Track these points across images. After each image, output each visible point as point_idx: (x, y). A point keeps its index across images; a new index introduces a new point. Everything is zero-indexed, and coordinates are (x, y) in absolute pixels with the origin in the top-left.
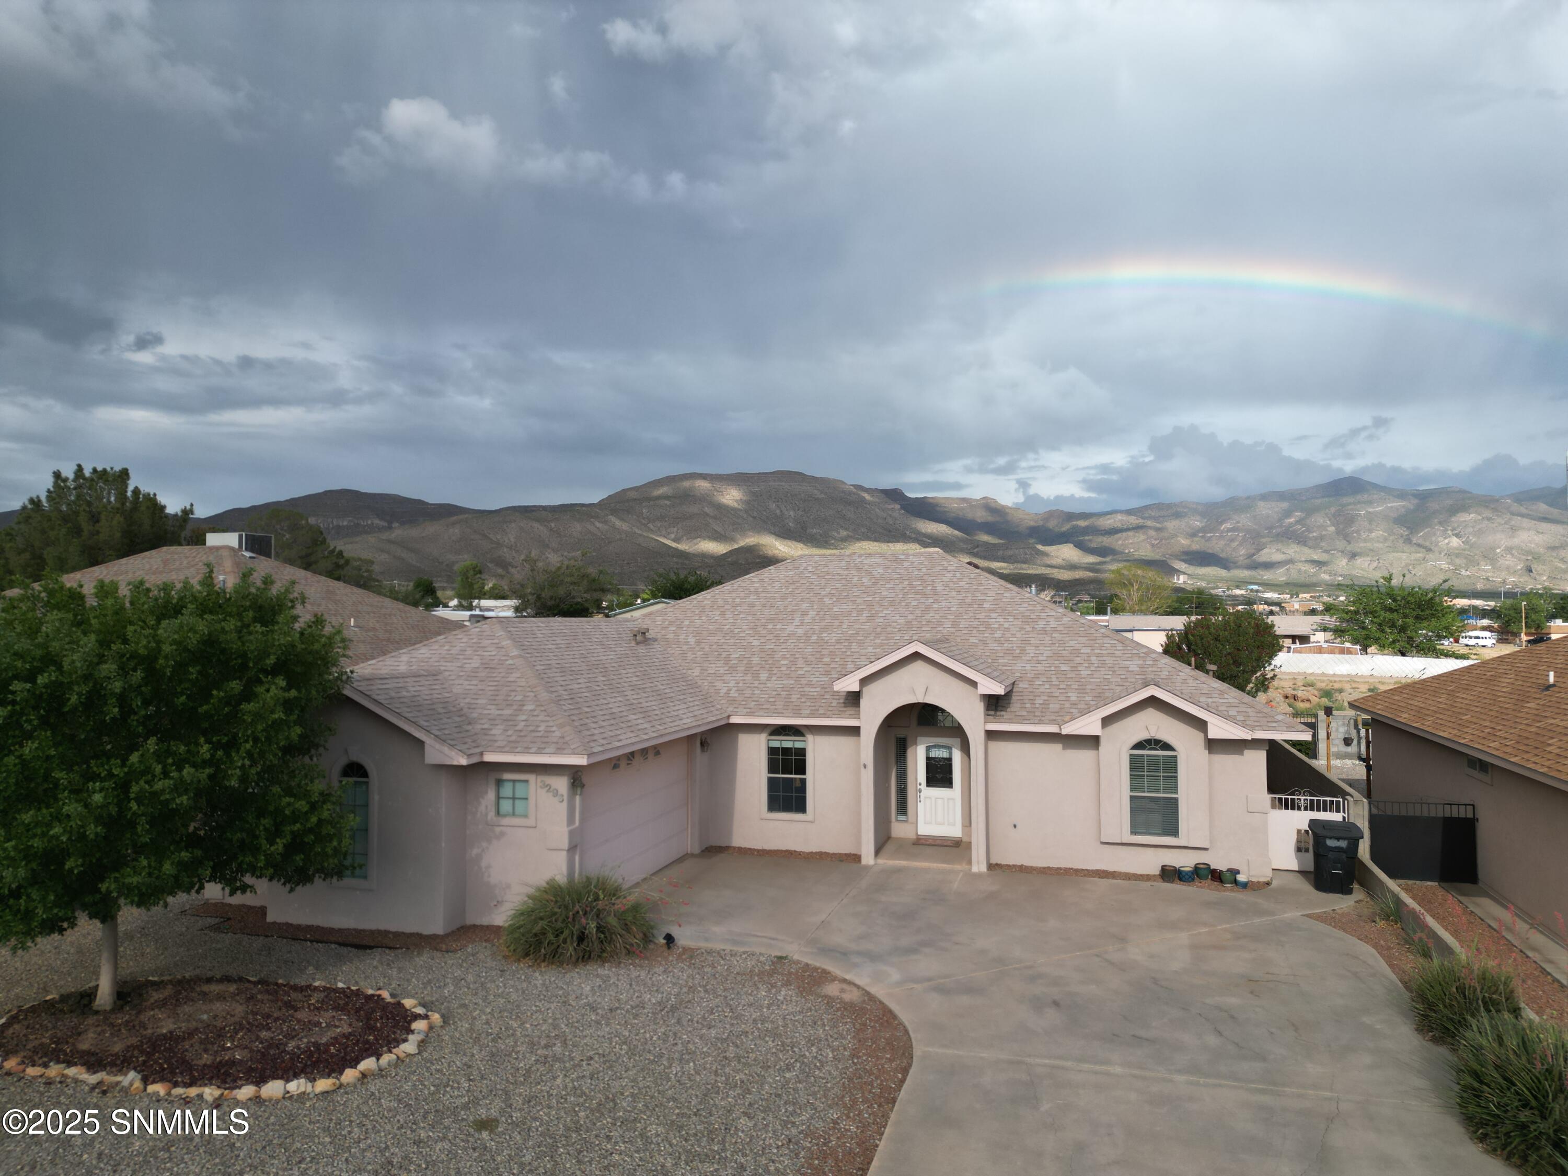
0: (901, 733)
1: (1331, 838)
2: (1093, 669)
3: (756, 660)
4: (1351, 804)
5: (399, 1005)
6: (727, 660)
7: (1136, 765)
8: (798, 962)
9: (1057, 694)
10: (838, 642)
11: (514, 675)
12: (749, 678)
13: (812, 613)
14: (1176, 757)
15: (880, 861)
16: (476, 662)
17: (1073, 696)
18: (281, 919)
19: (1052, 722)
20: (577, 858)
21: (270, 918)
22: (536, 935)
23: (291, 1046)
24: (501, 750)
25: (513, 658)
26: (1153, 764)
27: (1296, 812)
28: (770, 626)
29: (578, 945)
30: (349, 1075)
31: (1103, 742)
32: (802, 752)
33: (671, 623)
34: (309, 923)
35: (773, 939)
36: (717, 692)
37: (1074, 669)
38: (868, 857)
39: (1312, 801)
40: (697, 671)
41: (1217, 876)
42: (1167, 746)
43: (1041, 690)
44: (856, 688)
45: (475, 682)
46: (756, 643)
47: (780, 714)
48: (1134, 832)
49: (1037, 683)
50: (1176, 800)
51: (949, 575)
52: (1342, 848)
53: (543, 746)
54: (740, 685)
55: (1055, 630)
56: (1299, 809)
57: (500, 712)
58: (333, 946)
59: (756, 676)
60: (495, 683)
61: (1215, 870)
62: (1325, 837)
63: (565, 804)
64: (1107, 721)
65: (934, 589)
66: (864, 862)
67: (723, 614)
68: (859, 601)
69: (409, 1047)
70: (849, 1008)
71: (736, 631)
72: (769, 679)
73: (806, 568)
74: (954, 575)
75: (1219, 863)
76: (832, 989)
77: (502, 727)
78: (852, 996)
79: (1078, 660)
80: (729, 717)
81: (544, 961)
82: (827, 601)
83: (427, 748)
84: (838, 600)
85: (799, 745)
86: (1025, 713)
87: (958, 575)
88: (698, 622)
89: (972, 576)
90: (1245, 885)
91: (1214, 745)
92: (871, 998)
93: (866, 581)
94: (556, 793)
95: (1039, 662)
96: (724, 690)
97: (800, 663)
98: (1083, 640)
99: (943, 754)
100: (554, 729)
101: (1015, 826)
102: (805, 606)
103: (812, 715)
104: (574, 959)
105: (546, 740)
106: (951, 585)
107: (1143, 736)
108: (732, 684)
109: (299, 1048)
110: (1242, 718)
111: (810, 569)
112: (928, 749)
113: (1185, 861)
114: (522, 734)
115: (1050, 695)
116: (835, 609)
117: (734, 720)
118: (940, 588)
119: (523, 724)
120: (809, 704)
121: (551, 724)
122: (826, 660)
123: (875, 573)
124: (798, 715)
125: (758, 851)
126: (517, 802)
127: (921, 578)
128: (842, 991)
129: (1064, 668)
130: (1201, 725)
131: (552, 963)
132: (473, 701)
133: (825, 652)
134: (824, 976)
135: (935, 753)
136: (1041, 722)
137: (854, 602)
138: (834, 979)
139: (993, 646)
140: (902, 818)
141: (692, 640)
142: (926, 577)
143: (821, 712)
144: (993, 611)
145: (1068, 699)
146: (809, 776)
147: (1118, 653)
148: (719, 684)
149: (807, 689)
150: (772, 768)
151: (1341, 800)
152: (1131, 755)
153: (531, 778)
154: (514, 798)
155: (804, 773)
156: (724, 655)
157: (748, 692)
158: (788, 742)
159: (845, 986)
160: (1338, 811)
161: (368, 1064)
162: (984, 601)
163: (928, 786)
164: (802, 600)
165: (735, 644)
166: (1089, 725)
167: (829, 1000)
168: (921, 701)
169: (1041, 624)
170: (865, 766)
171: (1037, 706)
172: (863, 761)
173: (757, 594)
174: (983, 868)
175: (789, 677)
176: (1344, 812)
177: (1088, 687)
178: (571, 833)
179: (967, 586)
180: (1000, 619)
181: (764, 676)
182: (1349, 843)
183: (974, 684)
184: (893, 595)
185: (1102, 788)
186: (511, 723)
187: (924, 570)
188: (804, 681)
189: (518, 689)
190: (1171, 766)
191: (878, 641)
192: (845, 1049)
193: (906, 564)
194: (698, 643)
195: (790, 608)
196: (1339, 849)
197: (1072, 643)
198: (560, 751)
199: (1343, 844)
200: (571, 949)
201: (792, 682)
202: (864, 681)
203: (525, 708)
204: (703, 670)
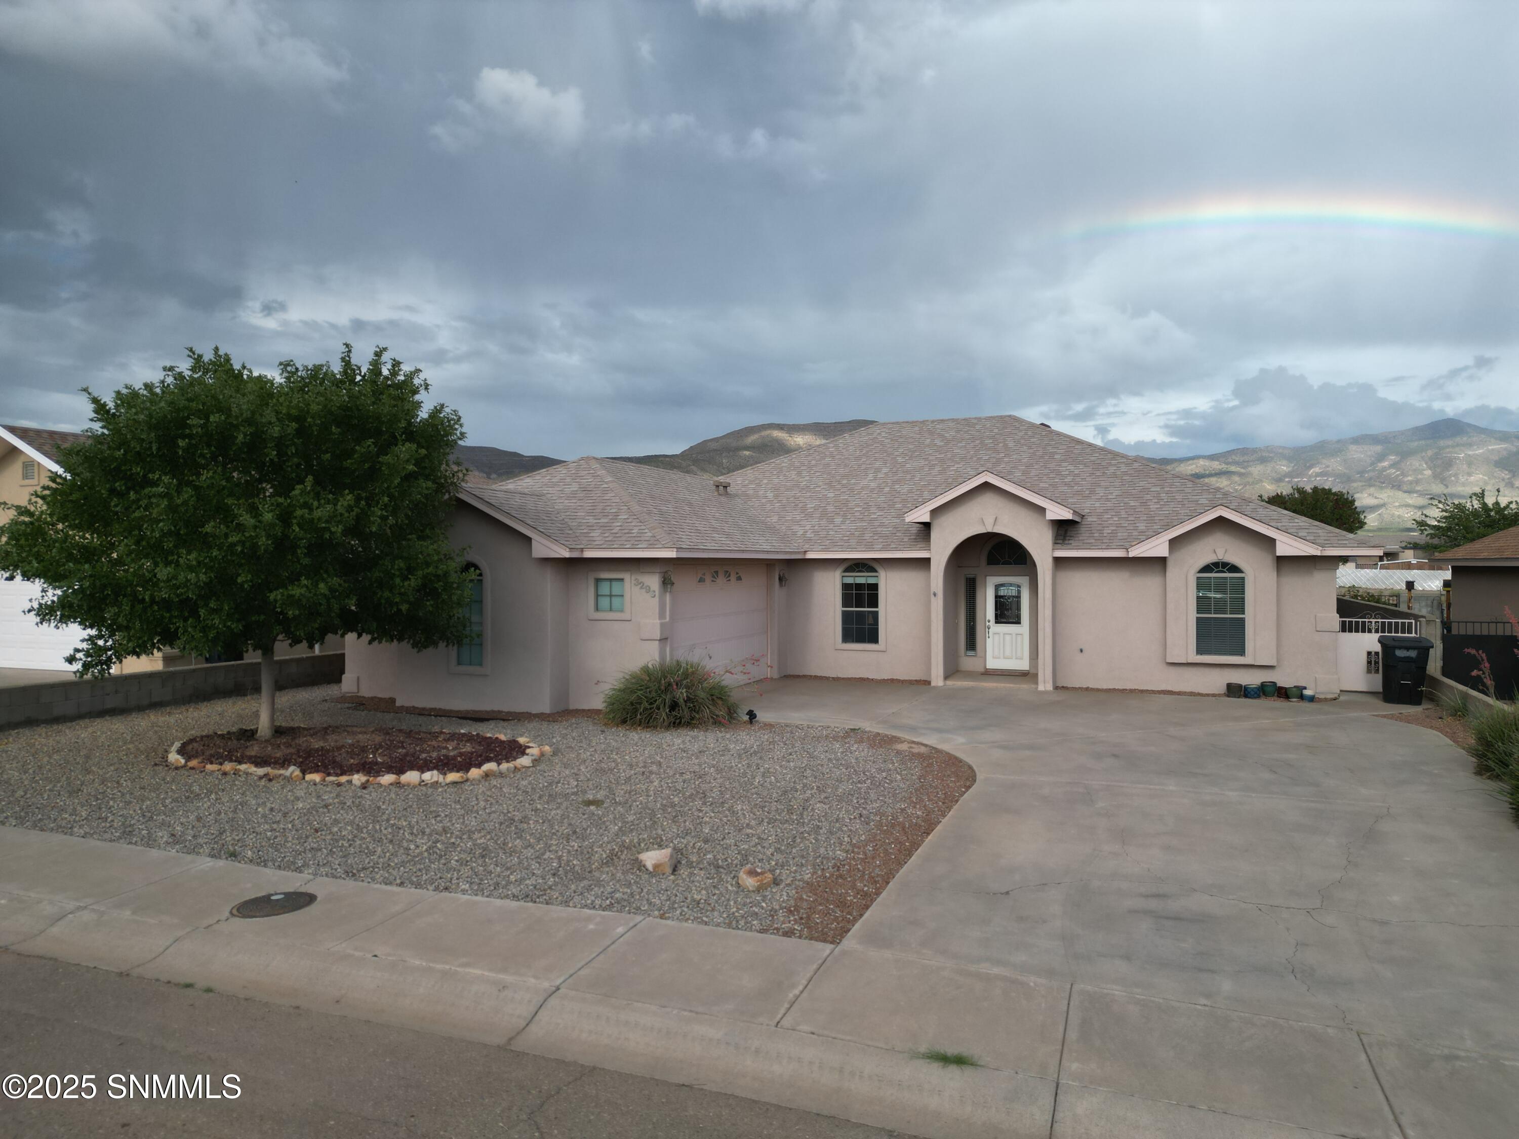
0: (971, 572)
1: (1400, 648)
2: (1161, 503)
3: (830, 508)
4: (1424, 623)
5: (515, 742)
6: (804, 510)
7: (1201, 585)
8: (870, 732)
9: (1126, 525)
10: (910, 491)
11: (609, 495)
12: (824, 522)
13: (885, 470)
14: (1243, 578)
15: (949, 683)
16: (575, 487)
17: (1142, 526)
18: (407, 704)
19: (1120, 546)
20: (668, 649)
21: (398, 704)
22: (632, 704)
23: (424, 756)
24: (599, 548)
25: (607, 483)
26: (1220, 586)
27: (1367, 635)
28: (845, 482)
29: (670, 711)
30: (474, 773)
31: (1170, 564)
32: (875, 587)
33: (751, 482)
34: (433, 706)
35: (847, 721)
36: (795, 533)
37: (1144, 504)
38: (937, 680)
39: (1384, 623)
40: (775, 519)
41: (1283, 693)
42: (1234, 569)
43: (1109, 522)
44: (926, 518)
45: (575, 501)
46: (831, 495)
47: (853, 550)
48: (1200, 651)
49: (1106, 516)
50: (1243, 620)
51: (1021, 434)
52: (1412, 658)
53: (636, 543)
54: (816, 528)
55: (1125, 473)
56: (1370, 631)
57: (597, 521)
58: (454, 719)
59: (831, 521)
60: (593, 501)
61: (1281, 688)
62: (1395, 648)
63: (657, 599)
64: (1174, 543)
65: (1006, 446)
66: (933, 684)
67: (799, 474)
68: (931, 458)
69: (524, 761)
70: (918, 755)
71: (813, 486)
72: (843, 522)
73: (879, 434)
74: (1025, 433)
75: (1286, 681)
76: (904, 747)
77: (600, 531)
78: (920, 750)
79: (1148, 497)
80: (805, 552)
81: (639, 725)
82: (900, 460)
83: (533, 542)
84: (911, 458)
85: (871, 581)
86: (1093, 541)
87: (1030, 433)
88: (776, 481)
89: (1044, 433)
90: (1312, 699)
91: (1283, 562)
92: (937, 750)
93: (938, 442)
94: (648, 590)
95: (1108, 500)
96: (801, 532)
97: (874, 509)
98: (1153, 481)
99: (1012, 591)
100: (646, 531)
101: (1081, 651)
102: (878, 464)
103: (884, 549)
104: (666, 724)
105: (639, 539)
106: (1023, 441)
107: (1210, 558)
108: (808, 527)
109: (431, 757)
110: (1312, 538)
111: (883, 434)
112: (997, 587)
113: (1252, 678)
114: (617, 535)
115: (1119, 526)
116: (908, 466)
117: (811, 556)
118: (1010, 445)
119: (618, 528)
120: (881, 540)
121: (643, 527)
122: (898, 506)
123: (947, 435)
124: (871, 549)
125: (833, 678)
126: (614, 599)
127: (992, 438)
128: (911, 747)
129: (1132, 503)
130: (1270, 542)
131: (647, 727)
132: (573, 514)
133: (898, 500)
134: (895, 740)
135: (1002, 592)
136: (1108, 548)
137: (926, 459)
138: (905, 741)
140: (971, 653)
141: (770, 495)
142: (997, 437)
143: (893, 544)
144: (1063, 461)
145: (1136, 528)
146: (881, 609)
147: (1187, 490)
148: (796, 528)
149: (880, 529)
150: (846, 601)
151: (1413, 621)
152: (1198, 578)
153: (626, 576)
154: (611, 596)
155: (877, 606)
156: (801, 505)
157: (823, 534)
158: (861, 579)
159: (913, 745)
160: (1410, 632)
161: (490, 766)
162: (1054, 454)
163: (996, 623)
164: (875, 460)
165: (810, 497)
166: (1158, 547)
167: (898, 752)
168: (990, 530)
169: (1112, 469)
170: (935, 595)
171: (1105, 535)
172: (933, 589)
173: (833, 457)
174: (1049, 687)
175: (862, 520)
176: (1416, 633)
177: (1156, 518)
178: (662, 625)
179: (1037, 443)
180: (1071, 468)
181: (838, 520)
182: (1419, 654)
183: (1042, 510)
184: (964, 452)
185: (1168, 611)
186: (607, 528)
187: (996, 431)
188: (876, 523)
189: (613, 504)
190: (1240, 586)
192: (912, 775)
193: (978, 427)
194: (776, 496)
195: (864, 466)
196: (1408, 660)
197: (1142, 484)
198: (651, 547)
199: (1413, 654)
200: (664, 714)
201: (866, 524)
202: (935, 512)
203: (620, 517)
204: (781, 517)
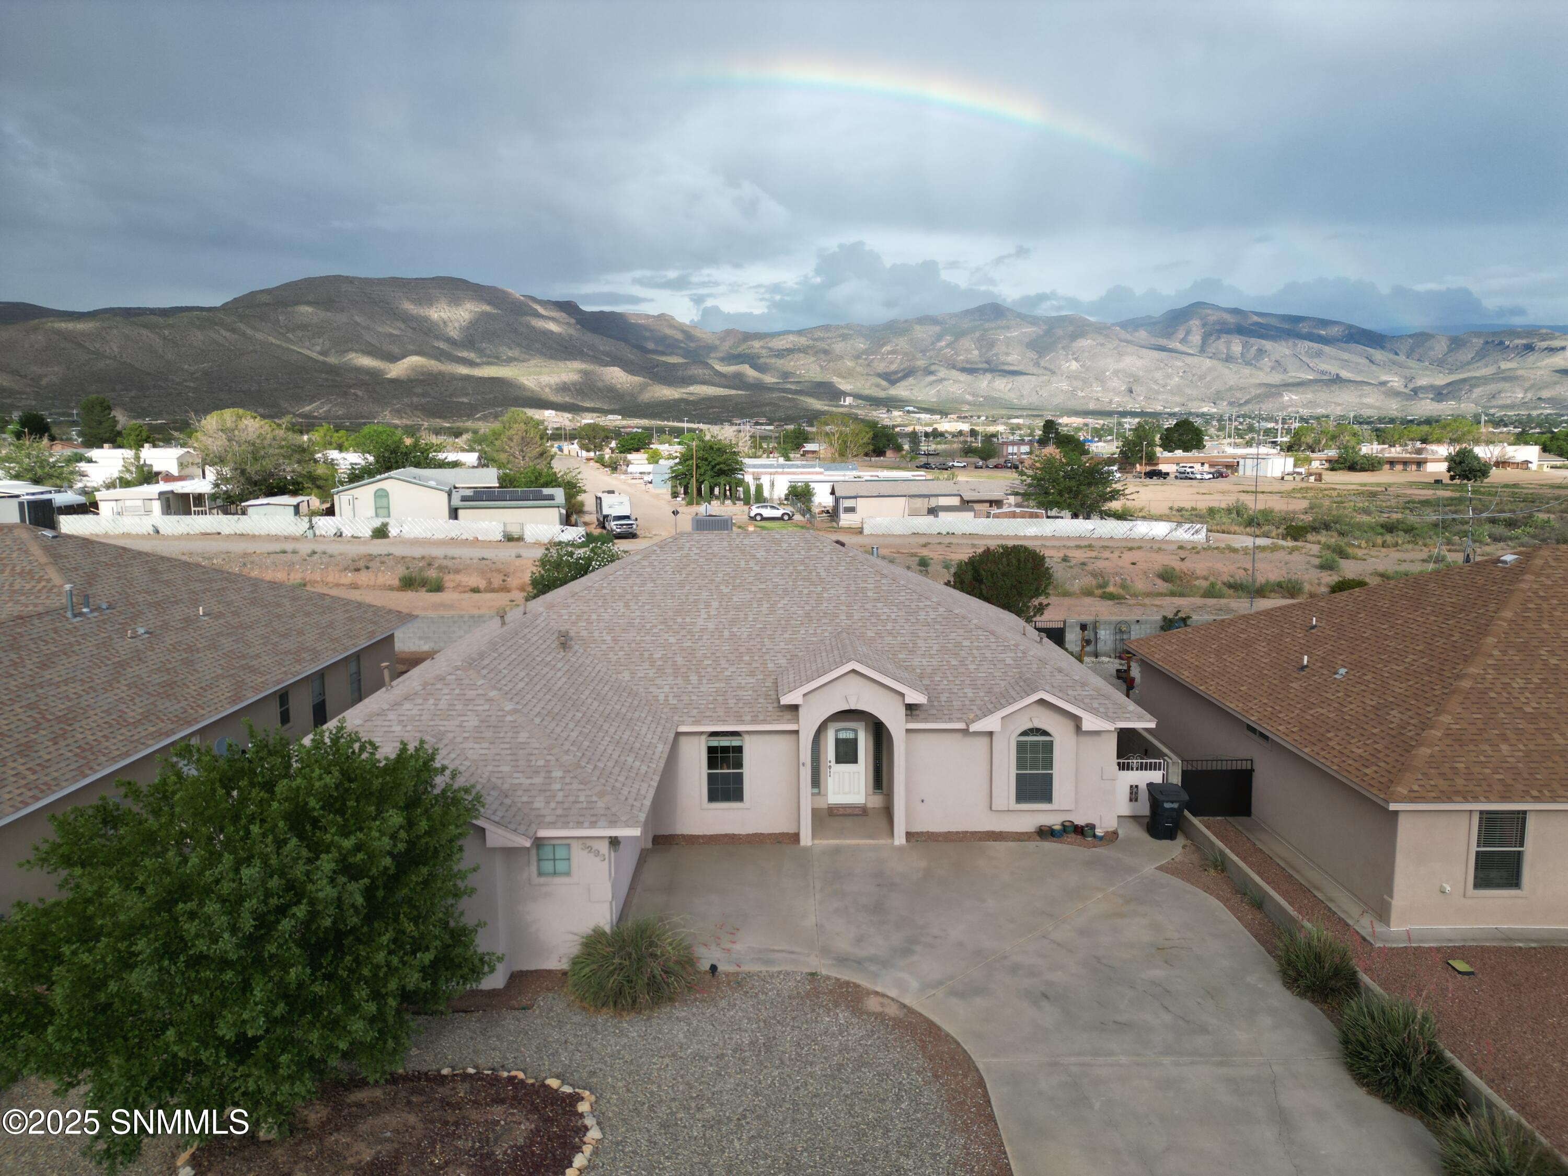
2: (977, 662)
3: (679, 660)
4: (1168, 763)
5: (545, 1086)
6: (653, 663)
7: (1021, 747)
8: (828, 978)
9: (956, 690)
10: (750, 637)
11: (522, 734)
12: (680, 681)
13: (715, 604)
14: (1052, 741)
15: (816, 842)
17: (970, 692)
19: (960, 720)
24: (552, 825)
26: (1035, 745)
27: (1135, 772)
28: (679, 620)
31: (998, 735)
32: (739, 749)
35: (792, 952)
36: (656, 698)
37: (963, 662)
38: (806, 839)
39: (1142, 763)
40: (626, 676)
41: (1079, 831)
42: (1045, 733)
43: (943, 687)
44: (800, 701)
46: (672, 640)
47: (724, 722)
48: (1018, 802)
49: (937, 679)
50: (1051, 775)
51: (827, 558)
53: (594, 819)
54: (675, 690)
55: (935, 621)
56: (1133, 769)
57: (529, 781)
59: (687, 679)
60: (508, 746)
61: (1078, 826)
62: (1159, 798)
63: (606, 862)
65: (818, 574)
66: (803, 841)
67: (627, 605)
68: (754, 589)
69: (594, 1133)
70: (897, 1023)
71: (648, 626)
72: (700, 682)
73: (690, 549)
75: (1080, 821)
76: (873, 1004)
77: (542, 799)
78: (892, 1010)
79: (963, 653)
80: (677, 727)
82: (725, 590)
83: (488, 834)
84: (734, 587)
85: (736, 745)
86: (935, 712)
90: (1101, 838)
92: (910, 1011)
94: (597, 853)
95: (931, 656)
96: (661, 697)
97: (723, 662)
98: (961, 631)
99: (850, 735)
100: (594, 799)
101: (923, 801)
103: (754, 721)
105: (594, 812)
108: (666, 689)
110: (1103, 711)
112: (837, 731)
113: (1054, 821)
114: (566, 806)
116: (735, 599)
117: (683, 729)
118: (823, 574)
119: (560, 794)
120: (747, 709)
121: (589, 793)
123: (758, 555)
124: (742, 722)
125: (700, 836)
126: (558, 862)
127: (802, 562)
128: (882, 1004)
129: (954, 662)
130: (1076, 718)
132: (496, 769)
133: (742, 649)
134: (859, 991)
135: (842, 735)
136: (950, 720)
138: (869, 993)
139: (888, 639)
140: (816, 791)
141: (608, 638)
142: (807, 561)
143: (761, 718)
144: (877, 600)
145: (966, 695)
146: (746, 770)
148: (654, 690)
149: (739, 693)
150: (711, 764)
151: (1161, 761)
152: (1018, 741)
153: (573, 841)
154: (554, 860)
155: (741, 767)
156: (646, 654)
157: (685, 699)
158: (725, 742)
159: (881, 999)
160: (1160, 771)
161: (579, 1160)
162: (866, 589)
163: (837, 763)
165: (653, 642)
166: (989, 724)
167: (880, 1017)
168: (856, 708)
169: (923, 614)
170: (803, 765)
171: (943, 703)
172: (801, 760)
173: (652, 580)
174: (903, 840)
175: (718, 679)
176: (1164, 770)
177: (979, 682)
179: (846, 572)
180: (886, 608)
181: (694, 678)
182: (1180, 805)
183: (902, 695)
184: (783, 582)
185: (994, 768)
186: (548, 794)
187: (804, 553)
188: (734, 684)
189: (536, 752)
190: (1049, 748)
191: (786, 636)
192: (925, 1070)
193: (784, 545)
194: (615, 640)
195: (692, 598)
196: (1173, 809)
199: (1175, 806)
200: (647, 997)
201: (723, 685)
203: (553, 775)
204: (633, 674)
